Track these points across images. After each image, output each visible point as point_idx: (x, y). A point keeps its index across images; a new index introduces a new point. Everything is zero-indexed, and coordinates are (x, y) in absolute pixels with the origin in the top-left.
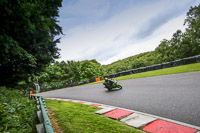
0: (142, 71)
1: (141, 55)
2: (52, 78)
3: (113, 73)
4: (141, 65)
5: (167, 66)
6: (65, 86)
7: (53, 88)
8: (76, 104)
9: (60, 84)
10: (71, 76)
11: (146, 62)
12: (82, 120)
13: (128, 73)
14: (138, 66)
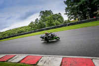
1: (22, 27)
3: (7, 36)
4: (22, 32)
5: (33, 32)
11: (24, 30)
13: (15, 36)
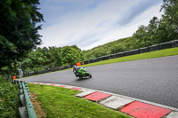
0: (120, 56)
2: (34, 64)
3: (93, 58)
4: (119, 50)
5: (144, 51)
6: (47, 71)
7: (36, 73)
8: (58, 88)
9: (43, 69)
10: (53, 61)
11: (124, 47)
12: (63, 103)
13: (107, 58)
14: (117, 51)
